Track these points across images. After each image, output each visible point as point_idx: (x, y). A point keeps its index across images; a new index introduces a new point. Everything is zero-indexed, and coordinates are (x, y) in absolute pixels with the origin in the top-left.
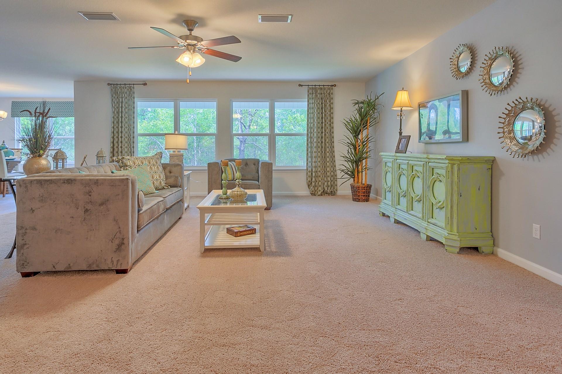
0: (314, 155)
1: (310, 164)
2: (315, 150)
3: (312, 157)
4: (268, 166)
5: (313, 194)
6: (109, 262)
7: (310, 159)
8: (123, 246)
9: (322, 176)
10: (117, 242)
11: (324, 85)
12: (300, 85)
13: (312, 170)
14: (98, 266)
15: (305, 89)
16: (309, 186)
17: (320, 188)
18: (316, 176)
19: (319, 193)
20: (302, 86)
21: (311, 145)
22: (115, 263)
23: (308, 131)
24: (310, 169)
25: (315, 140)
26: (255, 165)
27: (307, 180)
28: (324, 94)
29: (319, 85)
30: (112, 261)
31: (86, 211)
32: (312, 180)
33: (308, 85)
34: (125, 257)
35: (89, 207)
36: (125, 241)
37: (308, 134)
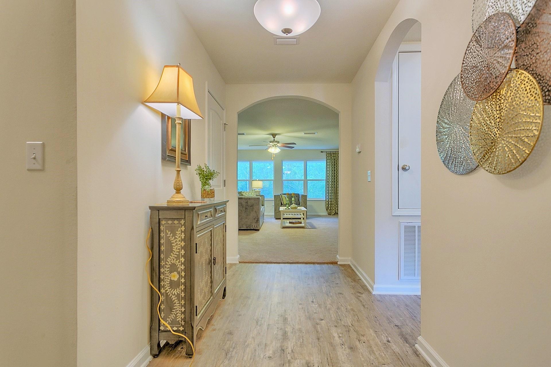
0: (330, 192)
1: (327, 197)
2: (330, 189)
3: (328, 193)
4: (305, 197)
5: (329, 214)
6: (253, 226)
7: (327, 194)
8: (258, 221)
9: (334, 204)
10: (256, 219)
11: (335, 152)
12: (322, 152)
13: (329, 200)
14: (250, 228)
15: (325, 154)
16: (327, 209)
17: (333, 211)
18: (331, 204)
19: (333, 214)
20: (323, 152)
21: (328, 186)
22: (256, 227)
23: (326, 178)
24: (327, 200)
25: (330, 183)
26: (297, 197)
27: (326, 206)
28: (336, 157)
29: (333, 152)
30: (255, 226)
31: (246, 208)
32: (329, 206)
33: (326, 152)
34: (259, 225)
35: (247, 207)
36: (259, 219)
37: (326, 180)
